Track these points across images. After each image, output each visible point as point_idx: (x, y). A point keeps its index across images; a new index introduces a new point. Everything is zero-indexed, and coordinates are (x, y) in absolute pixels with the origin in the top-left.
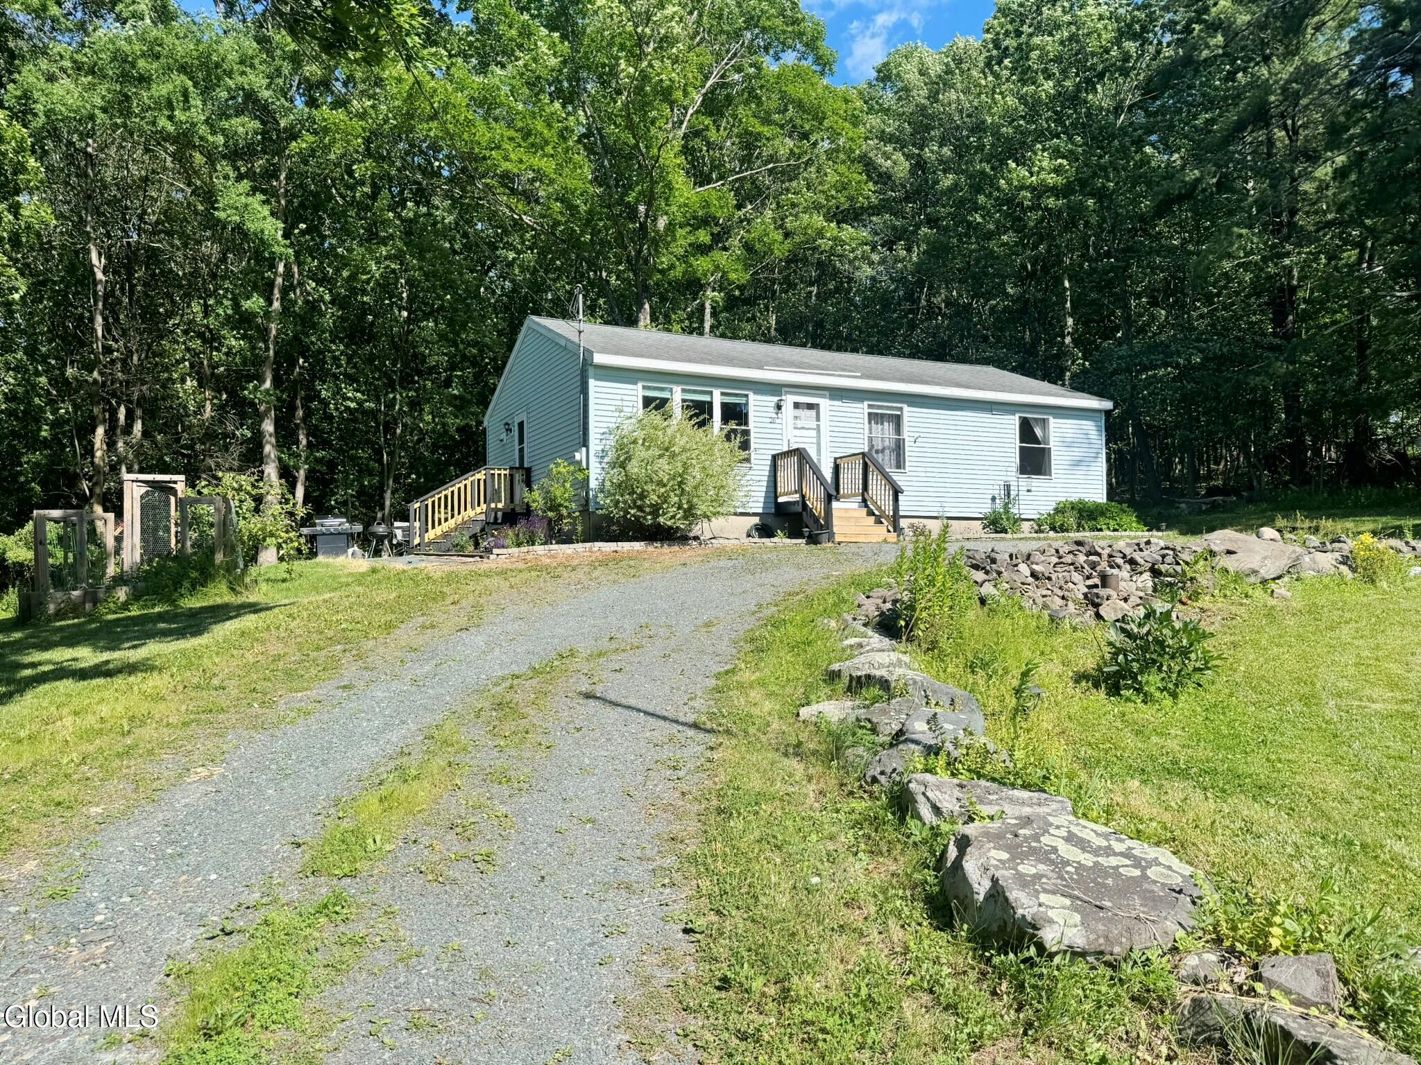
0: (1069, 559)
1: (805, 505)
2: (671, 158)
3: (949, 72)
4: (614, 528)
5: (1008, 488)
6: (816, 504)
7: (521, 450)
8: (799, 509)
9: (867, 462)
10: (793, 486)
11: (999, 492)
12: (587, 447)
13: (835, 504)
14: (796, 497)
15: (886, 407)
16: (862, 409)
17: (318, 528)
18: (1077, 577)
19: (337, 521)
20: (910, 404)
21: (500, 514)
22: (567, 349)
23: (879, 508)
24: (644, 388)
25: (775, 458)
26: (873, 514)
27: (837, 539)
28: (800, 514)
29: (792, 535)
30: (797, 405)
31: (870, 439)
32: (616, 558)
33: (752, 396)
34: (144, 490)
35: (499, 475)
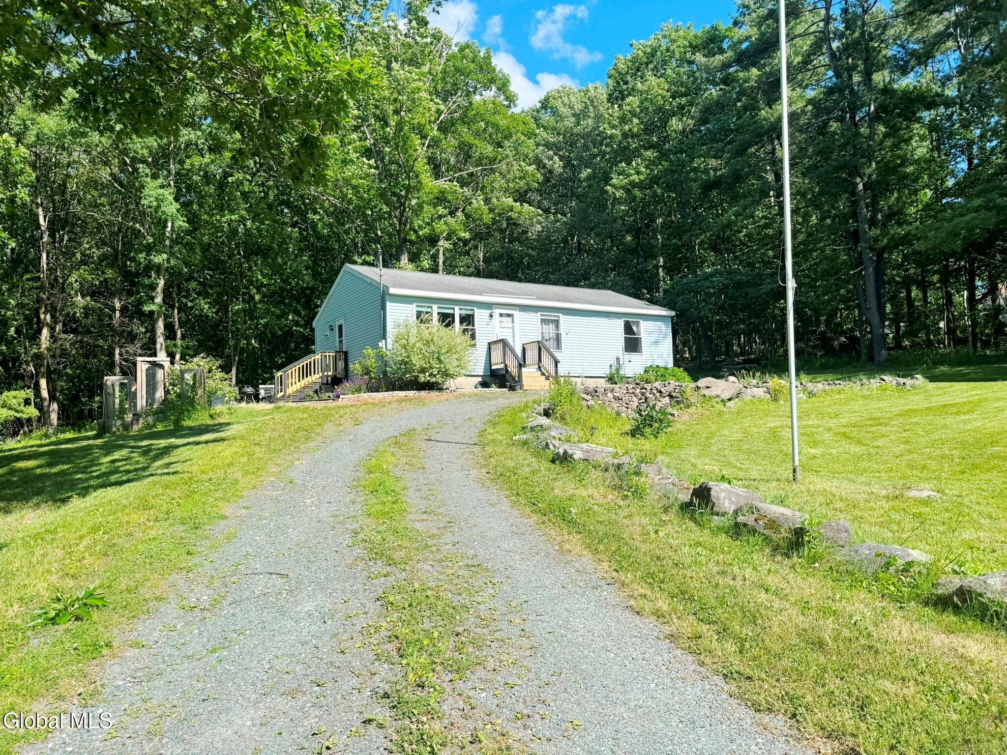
0: (631, 391)
1: (507, 371)
2: (421, 166)
3: (586, 107)
5: (618, 359)
6: (513, 370)
7: (341, 342)
8: (504, 372)
9: (540, 347)
10: (500, 360)
11: (613, 362)
12: (386, 340)
13: (523, 370)
14: (502, 366)
15: (552, 316)
16: (537, 317)
18: (635, 399)
20: (564, 314)
21: (330, 379)
22: (372, 285)
23: (547, 371)
24: (417, 306)
25: (489, 344)
26: (545, 375)
27: (525, 388)
28: (504, 375)
29: (500, 387)
30: (501, 315)
31: (542, 333)
32: (406, 399)
33: (476, 310)
34: (148, 366)
35: (329, 356)
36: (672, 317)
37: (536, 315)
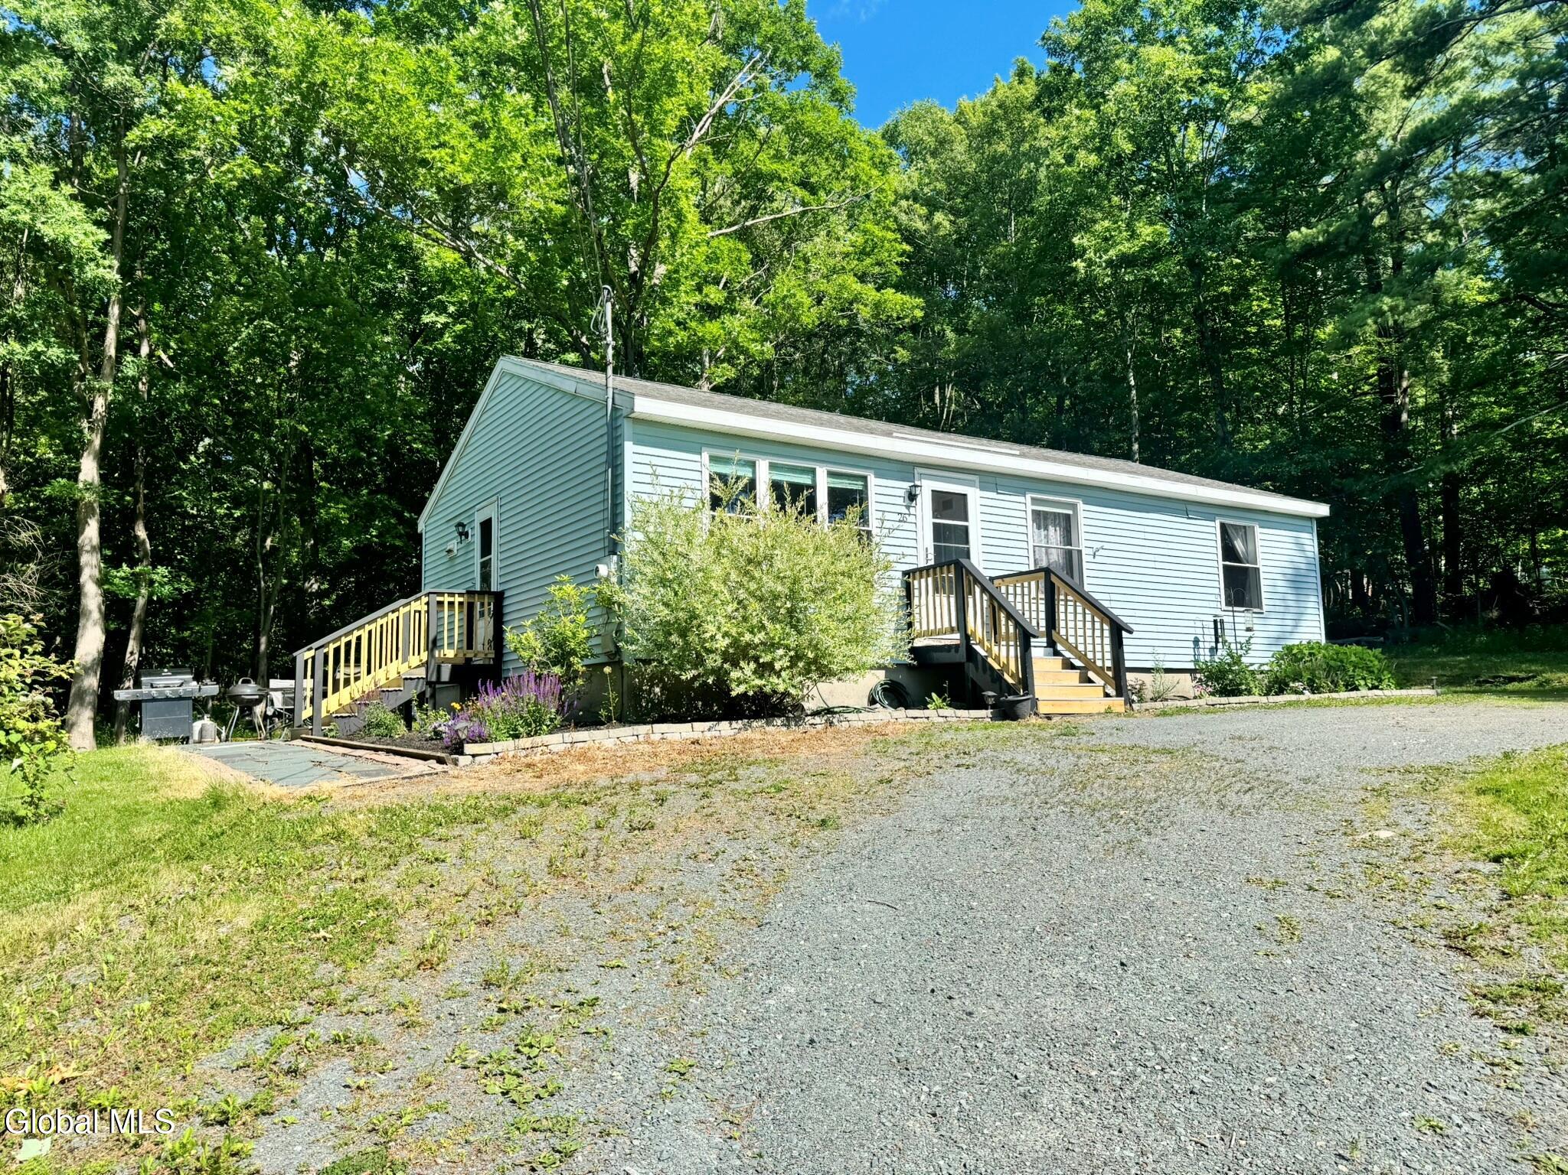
1: (971, 653)
7: (486, 566)
8: (963, 659)
10: (946, 620)
12: (620, 556)
14: (955, 638)
15: (1055, 503)
16: (1024, 505)
17: (146, 690)
19: (177, 680)
20: (1086, 500)
21: (448, 671)
22: (578, 396)
23: (1082, 657)
24: (714, 459)
25: (908, 577)
26: (1073, 667)
27: (1043, 709)
28: (965, 668)
30: (936, 496)
33: (872, 480)
35: (451, 604)
36: (1321, 521)
37: (1021, 499)
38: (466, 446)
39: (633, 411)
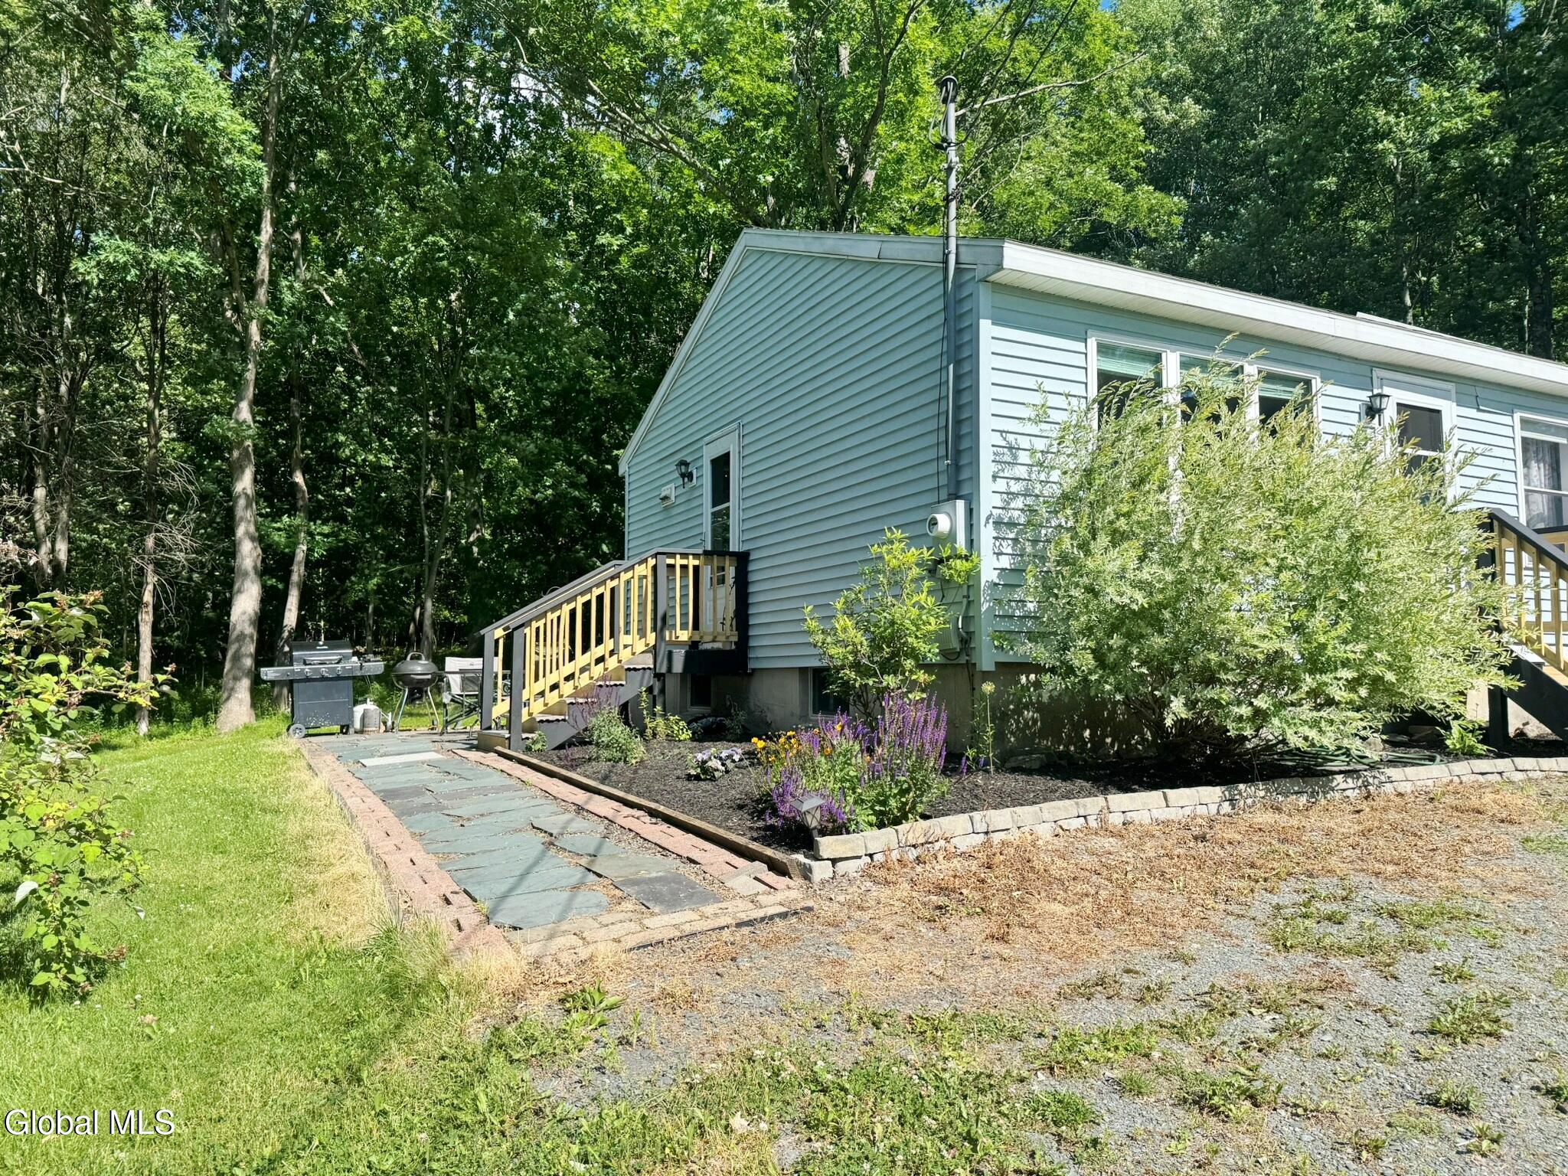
4: (1028, 714)
7: (720, 517)
12: (971, 499)
16: (1511, 428)
17: (297, 667)
19: (333, 655)
21: (678, 654)
24: (1101, 349)
33: (1318, 386)
35: (684, 567)
37: (1507, 420)
38: (688, 359)
39: (1000, 267)
